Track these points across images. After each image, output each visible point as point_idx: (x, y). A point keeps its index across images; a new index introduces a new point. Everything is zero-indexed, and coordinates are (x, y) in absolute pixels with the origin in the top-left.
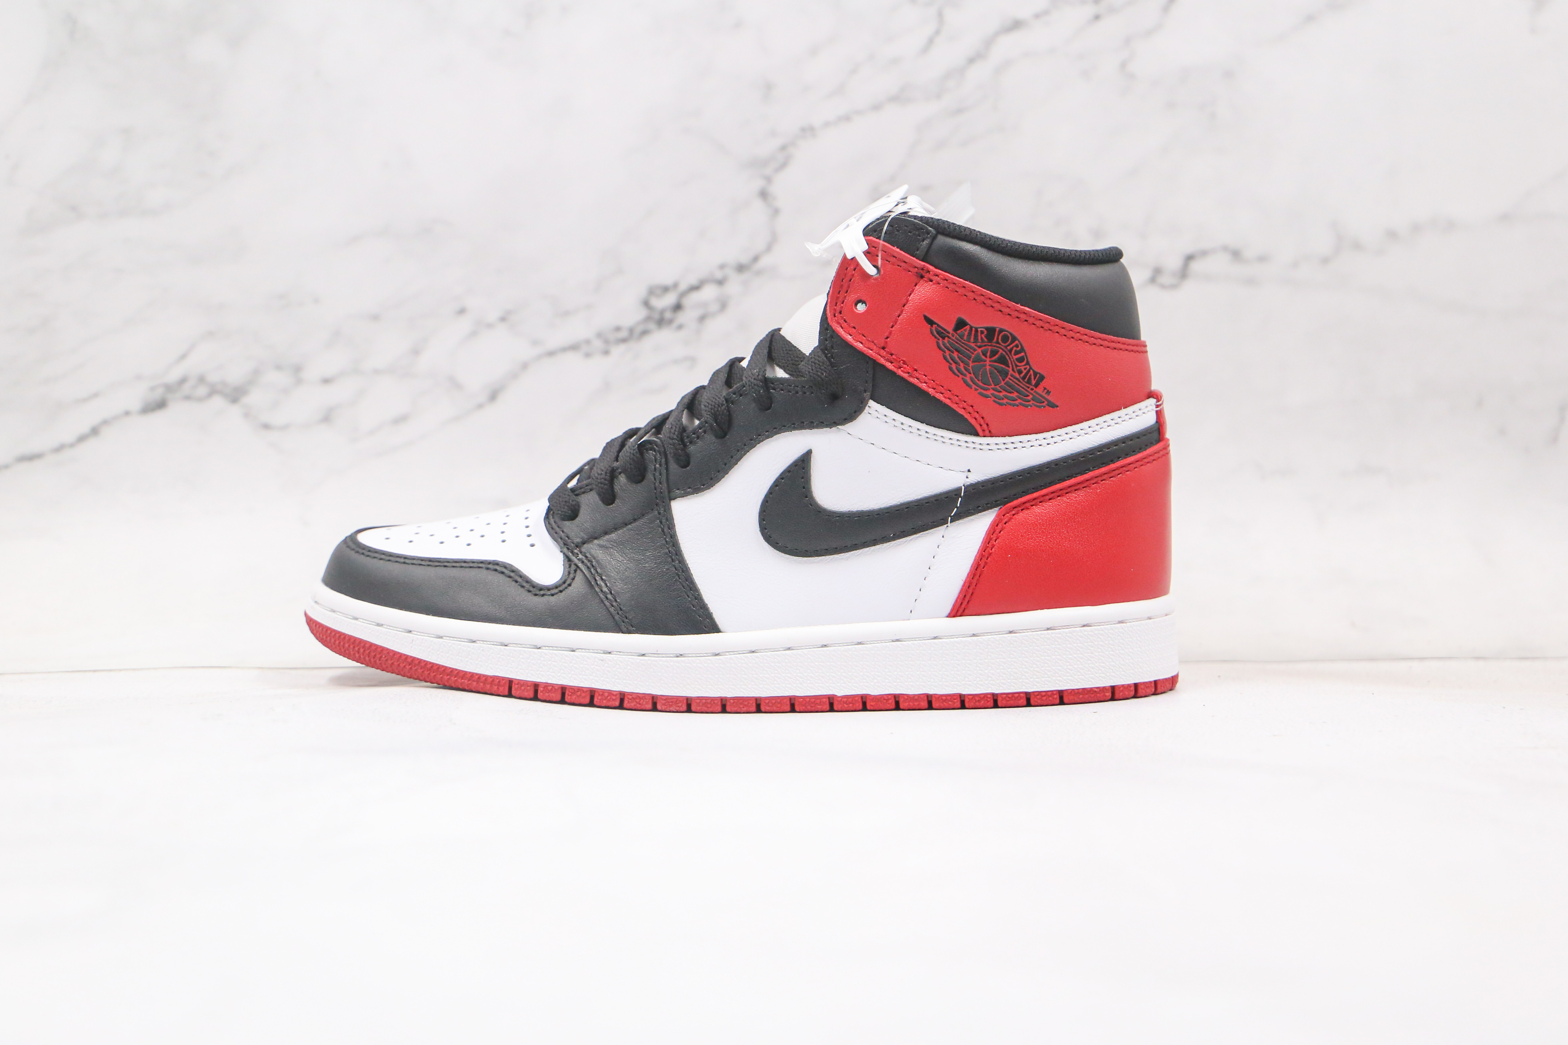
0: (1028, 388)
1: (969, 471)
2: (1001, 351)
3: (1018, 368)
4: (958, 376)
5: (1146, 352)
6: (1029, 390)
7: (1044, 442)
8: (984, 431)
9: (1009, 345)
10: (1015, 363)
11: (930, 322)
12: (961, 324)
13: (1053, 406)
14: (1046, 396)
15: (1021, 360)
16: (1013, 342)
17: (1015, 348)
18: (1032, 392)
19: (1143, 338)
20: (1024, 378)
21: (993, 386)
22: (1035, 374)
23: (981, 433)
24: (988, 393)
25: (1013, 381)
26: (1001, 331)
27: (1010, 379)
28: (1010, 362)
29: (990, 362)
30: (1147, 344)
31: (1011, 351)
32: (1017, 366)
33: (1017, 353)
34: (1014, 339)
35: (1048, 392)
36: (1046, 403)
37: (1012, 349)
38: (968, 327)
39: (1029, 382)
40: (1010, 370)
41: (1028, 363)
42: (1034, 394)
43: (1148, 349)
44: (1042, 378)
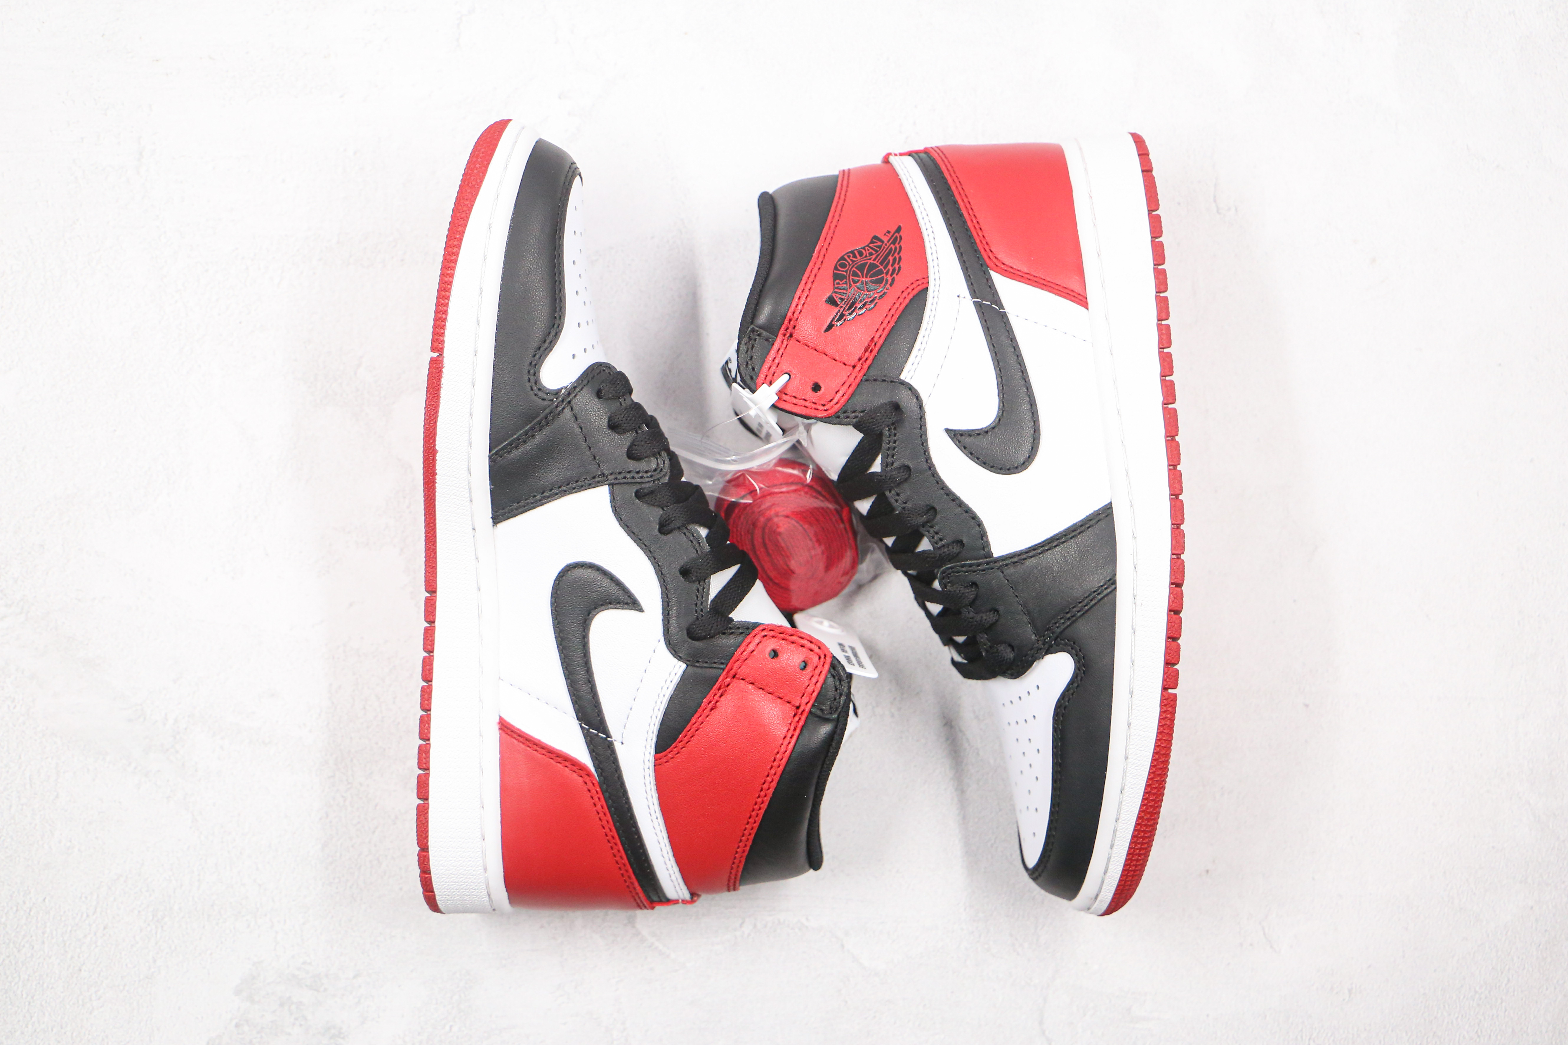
0: (884, 248)
1: (958, 296)
2: (854, 269)
3: (868, 255)
4: (877, 303)
5: (849, 170)
6: (886, 247)
7: (932, 236)
8: (923, 283)
9: (849, 263)
10: (864, 258)
11: (830, 327)
12: (832, 301)
13: (899, 229)
14: (891, 234)
15: (861, 254)
16: (845, 260)
17: (851, 258)
18: (888, 245)
19: (836, 173)
20: (877, 251)
21: (884, 275)
22: (872, 242)
23: (924, 286)
24: (890, 279)
25: (879, 259)
26: (836, 268)
27: (877, 262)
28: (863, 262)
29: (863, 277)
30: (842, 169)
31: (853, 261)
32: (866, 256)
33: (855, 256)
34: (842, 258)
35: (889, 232)
36: (897, 234)
37: (851, 260)
38: (833, 295)
39: (880, 247)
40: (869, 261)
41: (864, 248)
42: (890, 243)
43: (846, 168)
44: (875, 237)
